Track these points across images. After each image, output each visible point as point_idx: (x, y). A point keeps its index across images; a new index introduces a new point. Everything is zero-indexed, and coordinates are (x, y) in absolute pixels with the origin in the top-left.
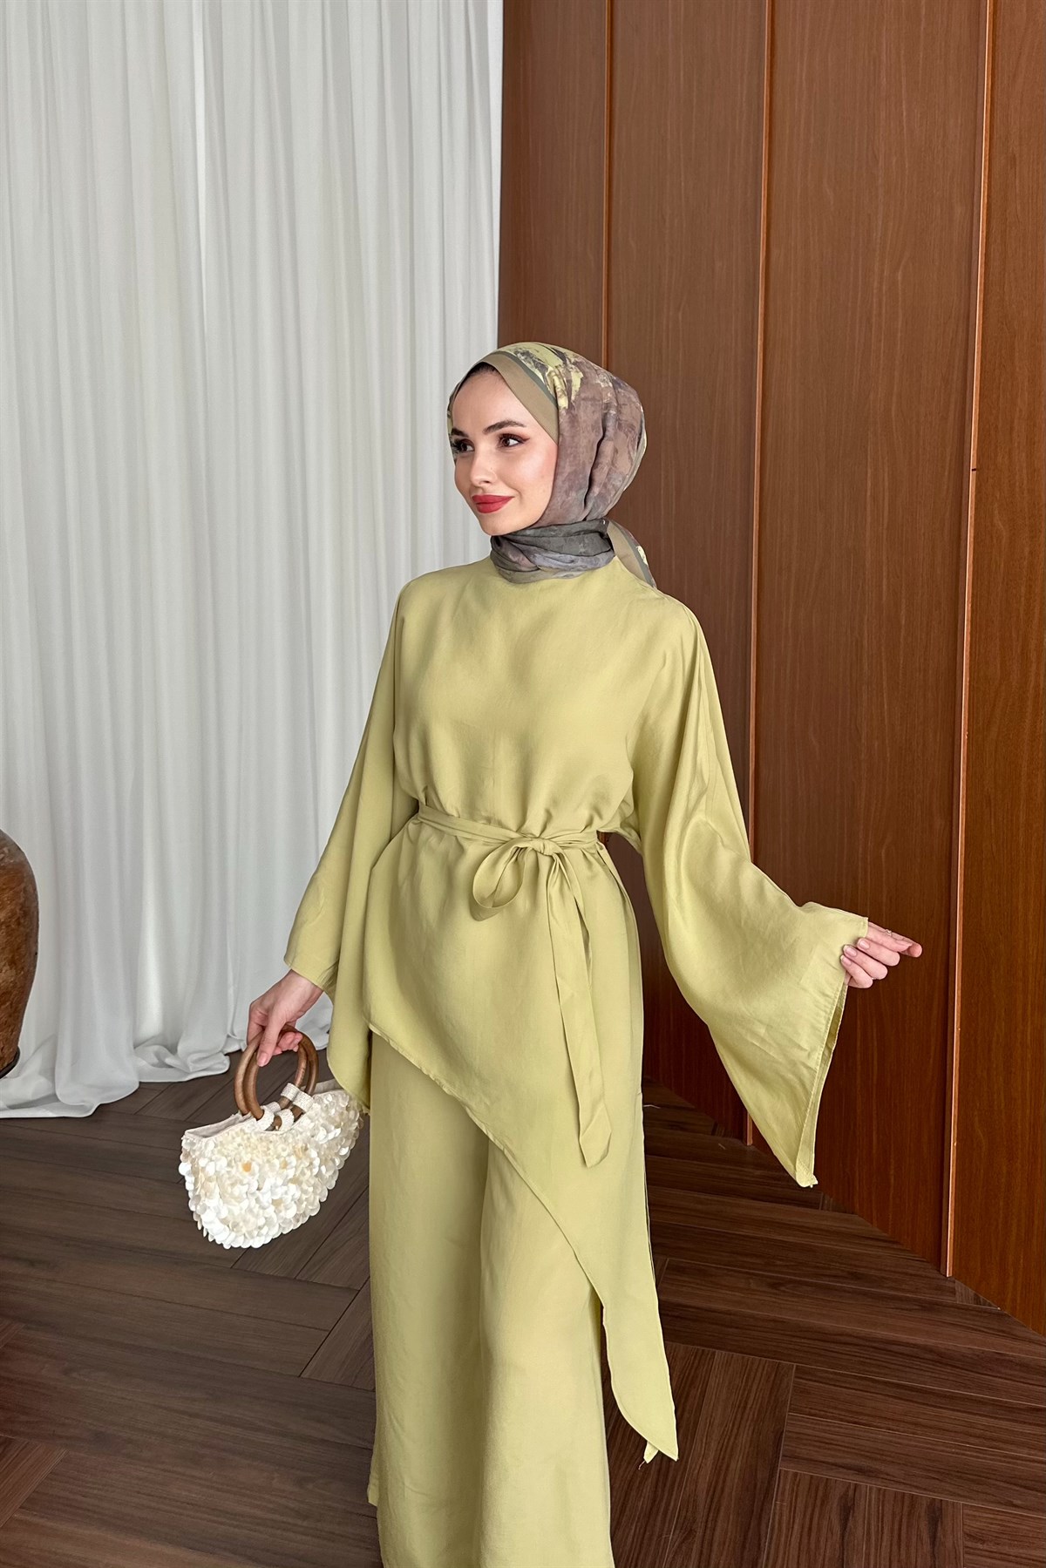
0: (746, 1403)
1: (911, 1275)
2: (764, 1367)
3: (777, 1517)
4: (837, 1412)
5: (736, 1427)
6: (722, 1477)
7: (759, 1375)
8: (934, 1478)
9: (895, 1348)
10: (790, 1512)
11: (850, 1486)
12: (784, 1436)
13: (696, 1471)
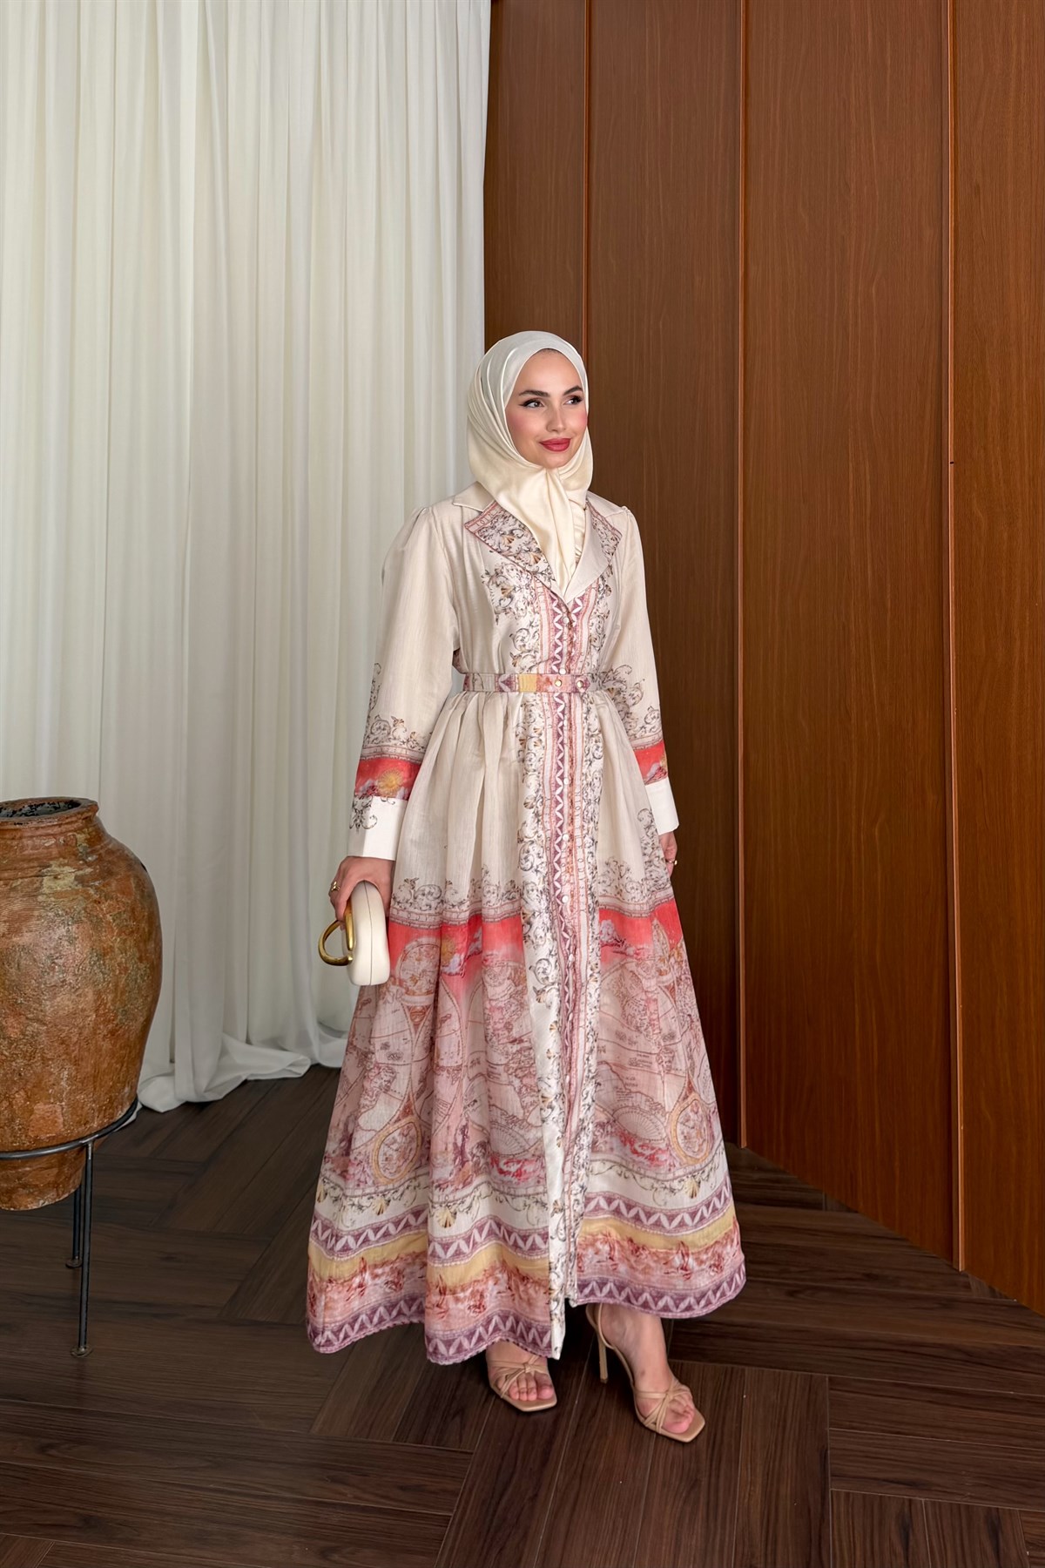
0: (785, 1421)
1: (925, 1272)
2: (796, 1379)
3: (837, 1543)
4: (876, 1423)
5: (779, 1447)
6: (773, 1503)
7: (793, 1390)
8: (986, 1485)
9: (924, 1350)
10: (849, 1537)
11: (904, 1502)
12: (829, 1452)
13: (746, 1500)
